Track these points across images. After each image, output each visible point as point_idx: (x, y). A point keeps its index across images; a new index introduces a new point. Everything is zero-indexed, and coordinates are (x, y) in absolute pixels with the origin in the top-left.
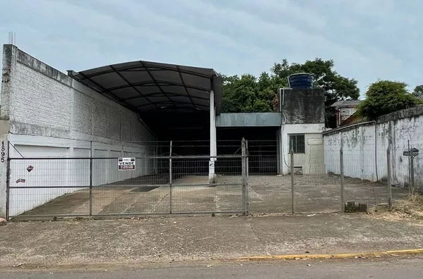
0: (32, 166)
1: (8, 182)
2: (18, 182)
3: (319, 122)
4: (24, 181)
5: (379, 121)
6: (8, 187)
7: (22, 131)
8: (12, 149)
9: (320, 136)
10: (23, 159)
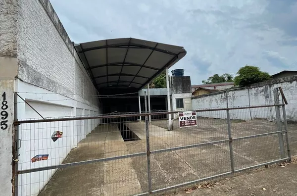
0: (60, 131)
1: (15, 164)
2: (34, 160)
3: (189, 93)
4: (45, 157)
5: (251, 87)
6: (16, 172)
7: (36, 81)
8: (21, 105)
9: (190, 99)
10: (44, 121)
